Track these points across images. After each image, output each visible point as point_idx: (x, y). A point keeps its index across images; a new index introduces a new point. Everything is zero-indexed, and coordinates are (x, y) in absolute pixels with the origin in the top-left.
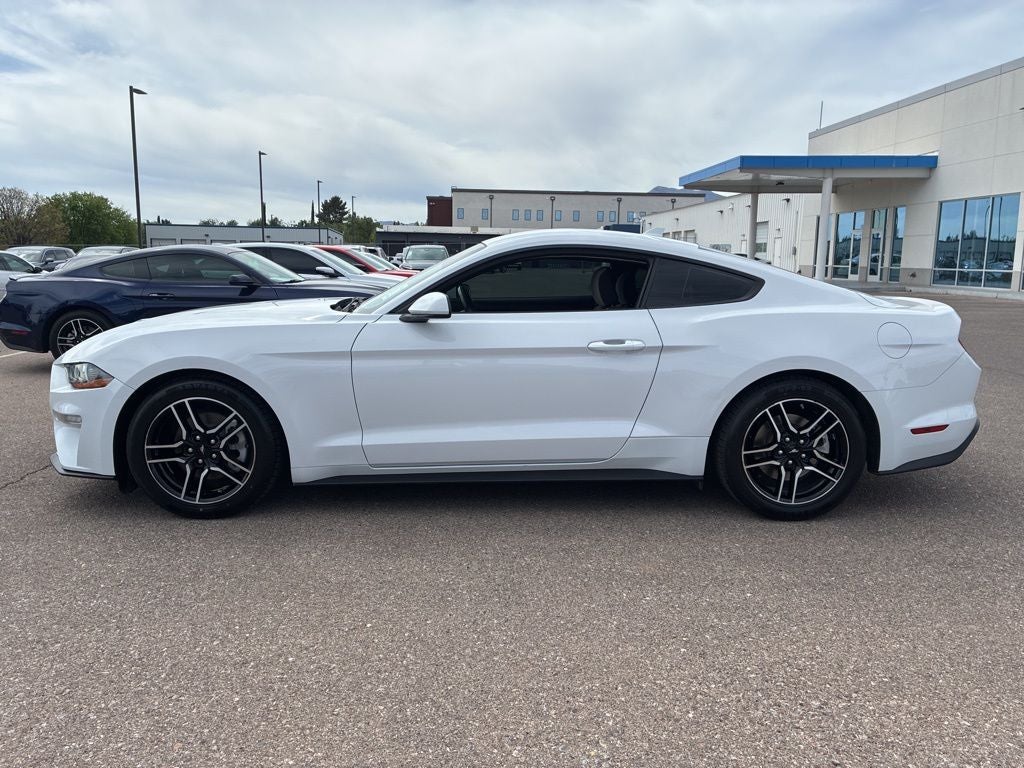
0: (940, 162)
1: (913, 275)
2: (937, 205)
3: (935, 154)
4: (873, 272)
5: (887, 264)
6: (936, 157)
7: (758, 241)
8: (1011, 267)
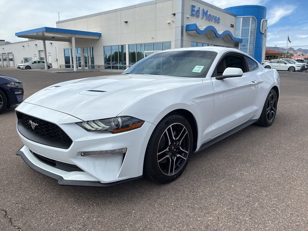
0: (102, 35)
1: (99, 67)
2: (103, 47)
3: (100, 32)
4: (86, 66)
5: (90, 64)
6: (101, 33)
7: (41, 57)
8: (125, 64)
